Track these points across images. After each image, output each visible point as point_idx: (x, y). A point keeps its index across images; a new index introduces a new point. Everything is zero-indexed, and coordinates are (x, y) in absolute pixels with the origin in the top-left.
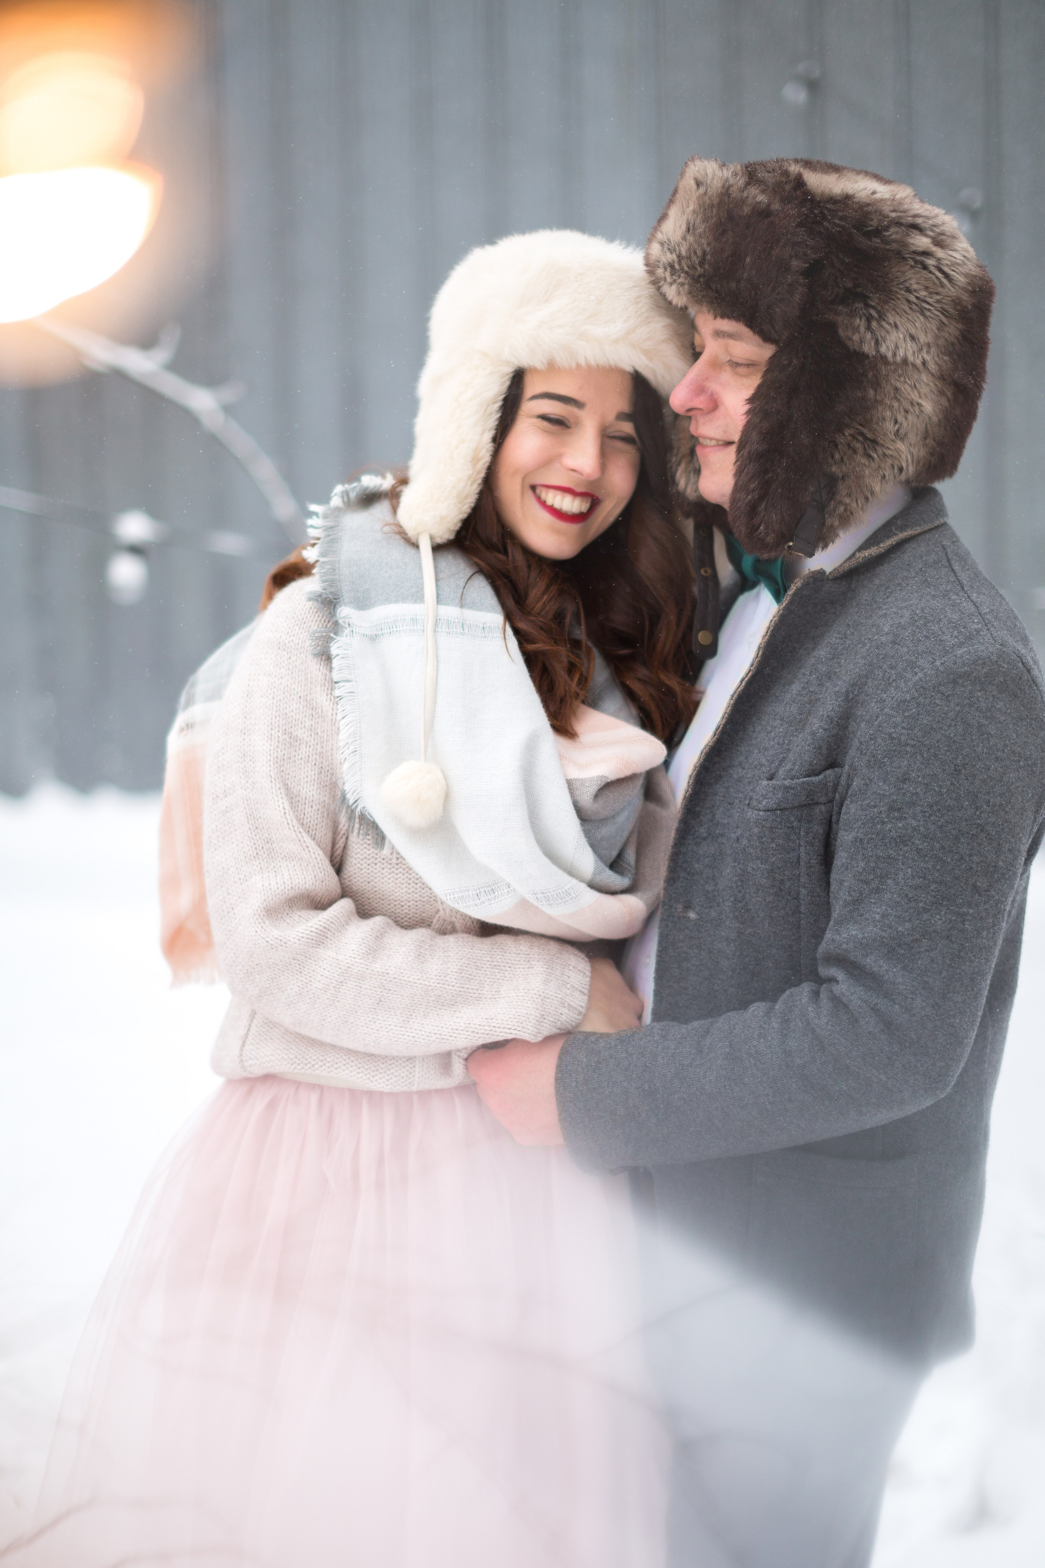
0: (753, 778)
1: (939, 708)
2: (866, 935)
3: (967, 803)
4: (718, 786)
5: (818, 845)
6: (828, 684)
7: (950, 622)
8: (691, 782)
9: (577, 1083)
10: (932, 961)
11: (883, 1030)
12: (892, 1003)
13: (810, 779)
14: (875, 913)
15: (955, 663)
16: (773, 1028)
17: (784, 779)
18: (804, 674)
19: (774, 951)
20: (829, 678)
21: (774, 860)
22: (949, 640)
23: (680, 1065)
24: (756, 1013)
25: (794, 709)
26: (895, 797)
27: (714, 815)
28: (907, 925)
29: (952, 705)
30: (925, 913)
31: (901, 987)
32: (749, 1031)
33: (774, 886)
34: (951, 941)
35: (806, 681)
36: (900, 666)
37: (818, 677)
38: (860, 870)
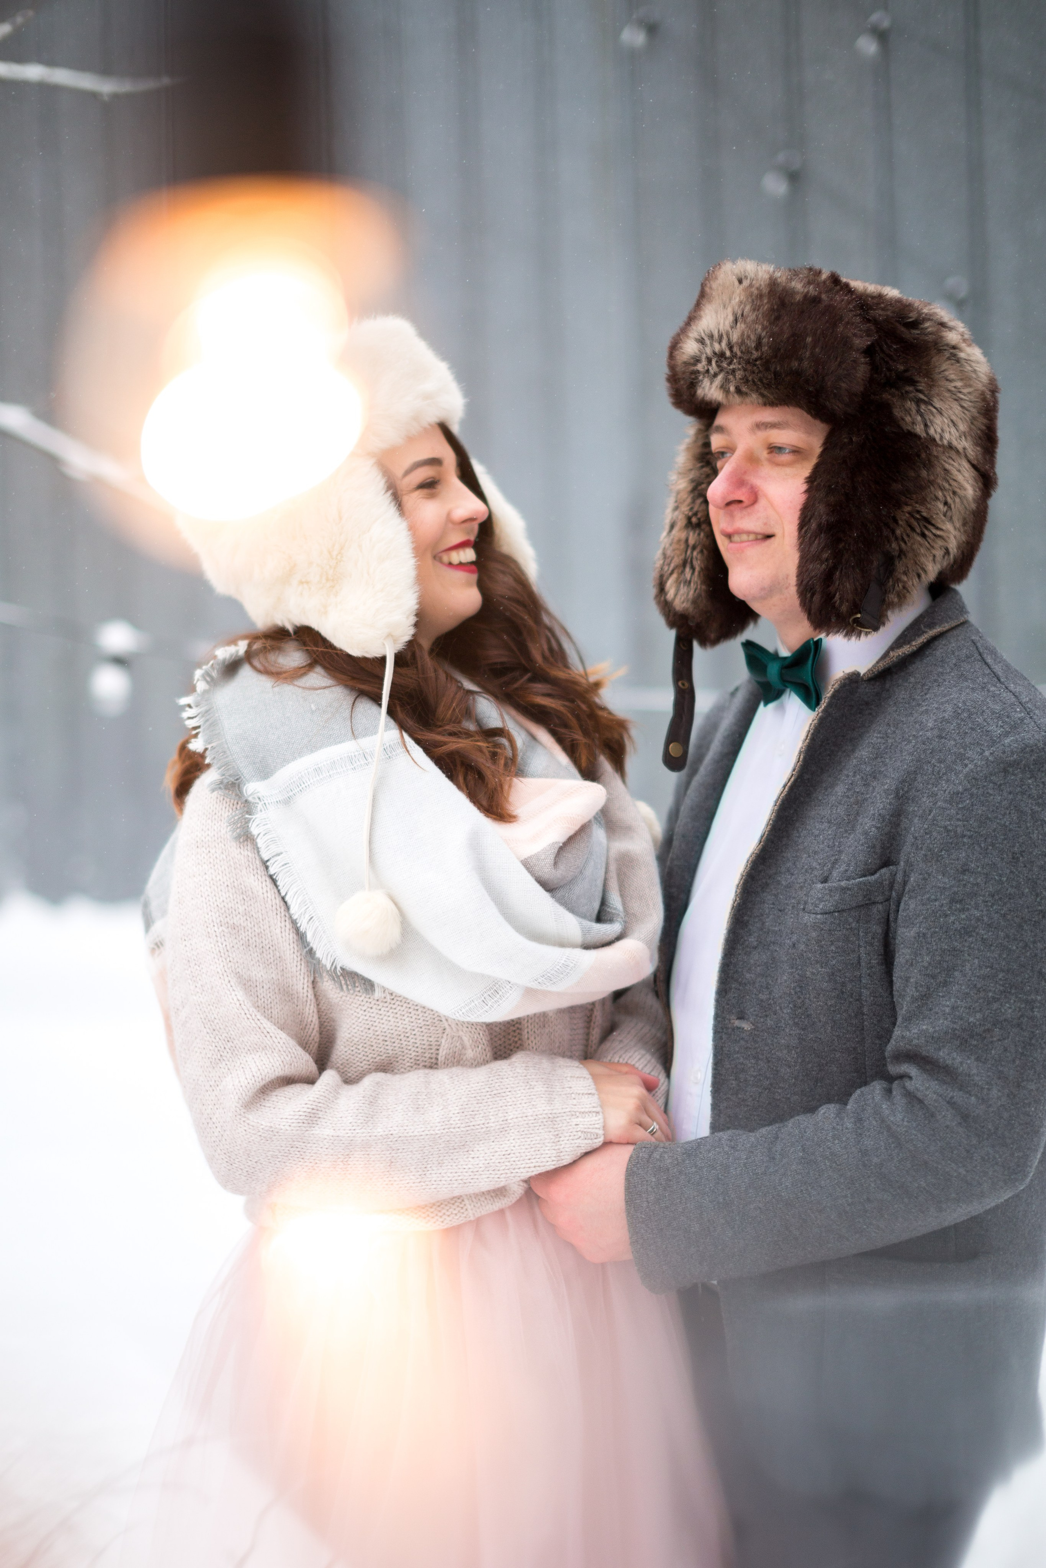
0: (804, 883)
1: (992, 797)
2: (937, 1028)
3: (1027, 890)
4: (765, 894)
5: (878, 944)
6: (875, 784)
7: (993, 713)
8: (738, 891)
9: (649, 1203)
10: (1006, 1050)
11: (960, 1124)
12: (967, 1096)
13: (866, 878)
14: (944, 1006)
15: (1004, 752)
16: (847, 1128)
17: (839, 881)
18: (848, 776)
19: (838, 1055)
20: (875, 778)
21: (834, 962)
22: (995, 729)
23: (753, 1174)
24: (826, 1115)
25: (841, 810)
26: (956, 889)
27: (763, 923)
28: (979, 1016)
29: (1005, 794)
30: (995, 1002)
31: (977, 1078)
32: (822, 1133)
33: (835, 989)
34: (1022, 1029)
35: (850, 782)
36: (950, 758)
37: (862, 778)
38: (926, 964)
